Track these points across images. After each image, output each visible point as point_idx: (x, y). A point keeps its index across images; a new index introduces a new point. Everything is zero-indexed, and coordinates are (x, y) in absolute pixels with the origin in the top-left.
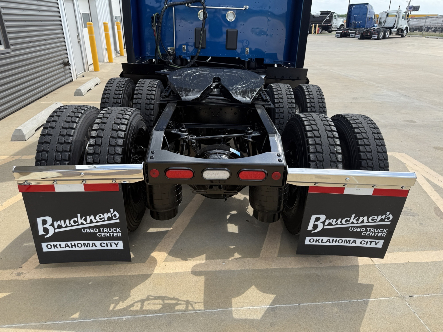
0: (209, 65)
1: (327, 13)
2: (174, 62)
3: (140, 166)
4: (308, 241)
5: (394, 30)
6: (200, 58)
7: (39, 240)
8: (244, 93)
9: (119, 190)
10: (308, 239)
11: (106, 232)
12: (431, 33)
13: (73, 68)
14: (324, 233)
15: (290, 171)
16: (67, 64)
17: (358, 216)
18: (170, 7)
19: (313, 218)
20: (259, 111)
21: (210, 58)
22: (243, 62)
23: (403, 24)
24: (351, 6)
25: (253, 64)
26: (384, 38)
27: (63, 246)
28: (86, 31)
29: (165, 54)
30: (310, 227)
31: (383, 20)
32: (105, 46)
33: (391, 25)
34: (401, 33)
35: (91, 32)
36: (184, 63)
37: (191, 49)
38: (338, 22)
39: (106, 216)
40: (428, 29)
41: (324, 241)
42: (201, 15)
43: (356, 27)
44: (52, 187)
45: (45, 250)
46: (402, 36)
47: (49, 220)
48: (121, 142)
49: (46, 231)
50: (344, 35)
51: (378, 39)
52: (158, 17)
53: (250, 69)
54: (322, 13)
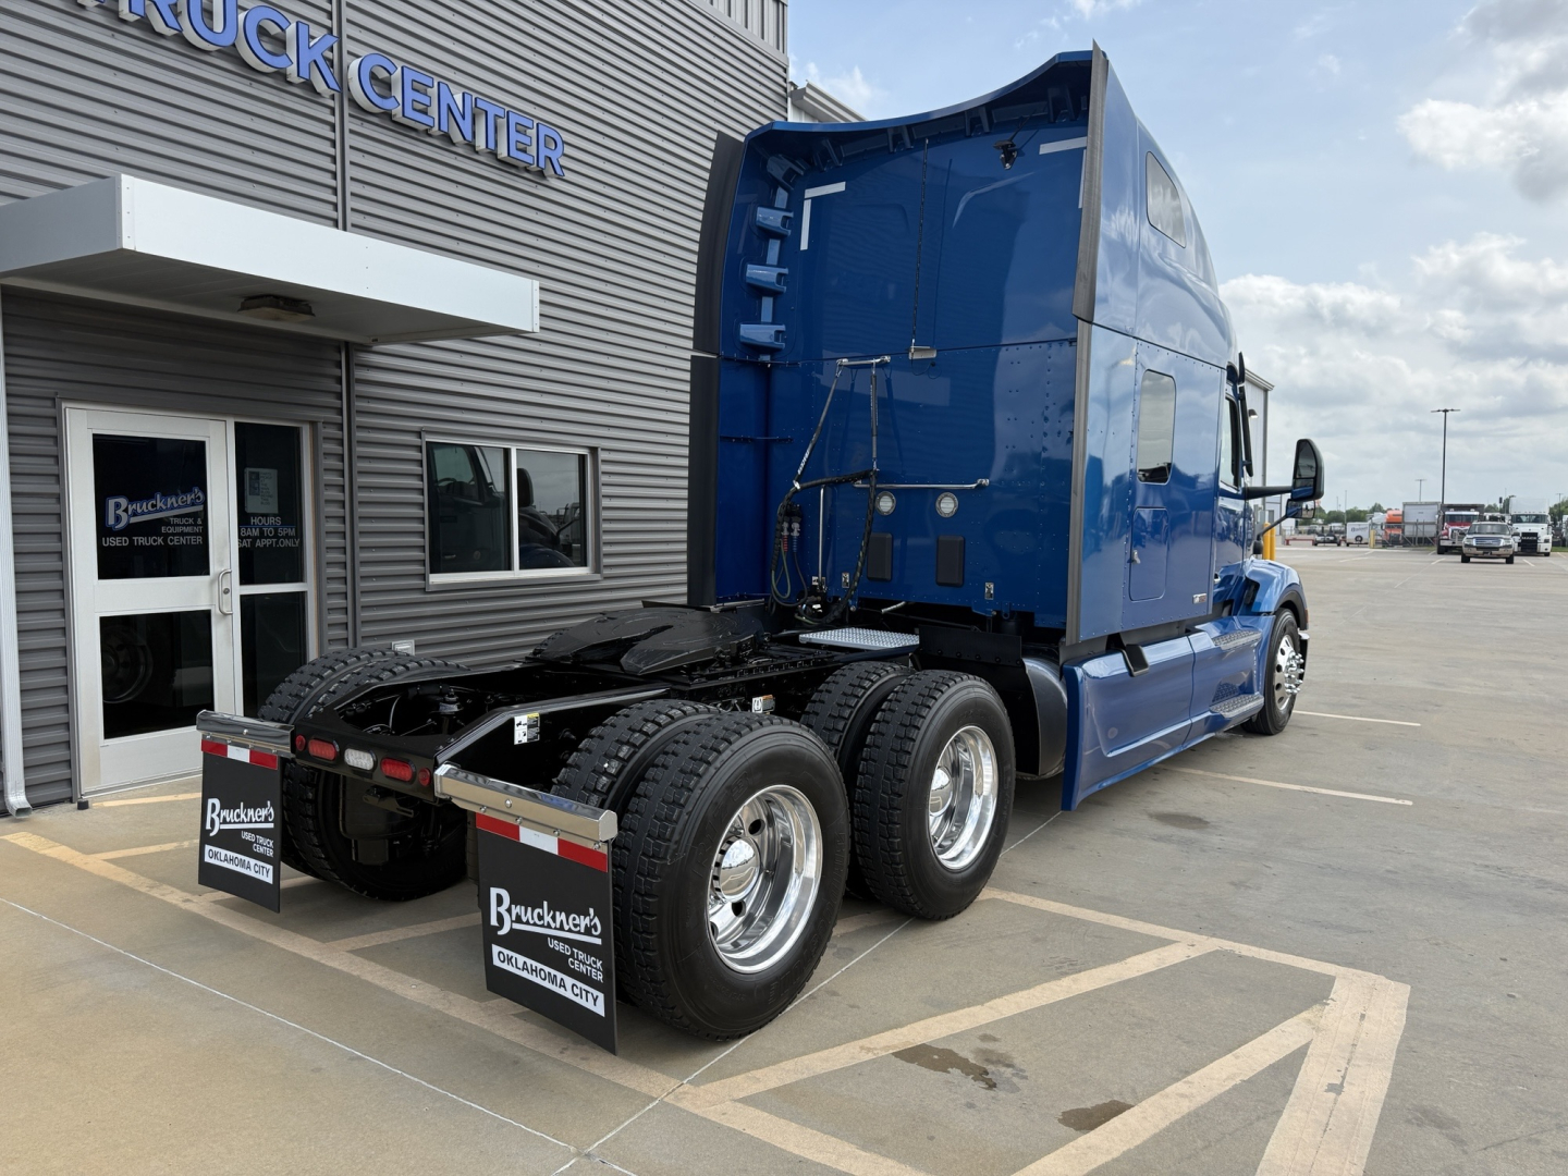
4: (497, 958)
10: (497, 951)
11: (261, 846)
21: (903, 603)
27: (223, 859)
39: (264, 814)
41: (520, 967)
42: (884, 501)
45: (206, 858)
49: (213, 823)
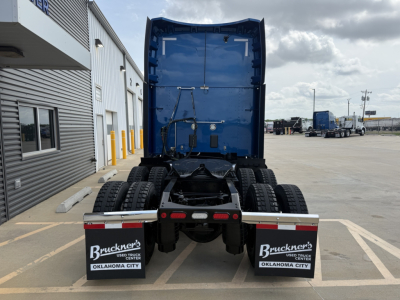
0: (198, 158)
1: (297, 118)
2: (175, 156)
3: (156, 211)
4: (261, 265)
5: (353, 130)
6: (192, 153)
7: (89, 261)
8: (219, 173)
9: (142, 227)
10: (261, 263)
11: (132, 257)
12: (387, 131)
13: (97, 163)
14: (270, 258)
15: (244, 213)
16: (94, 160)
17: (290, 245)
18: (174, 123)
19: (262, 246)
20: (229, 185)
21: (200, 153)
22: (222, 156)
23: (360, 126)
24: (315, 113)
25: (230, 157)
26: (346, 136)
27: (104, 267)
28: (109, 137)
29: (169, 152)
30: (261, 254)
31: (342, 123)
32: (121, 147)
33: (350, 126)
34: (359, 132)
35: (112, 137)
36: (181, 156)
37: (187, 148)
38: (307, 125)
39: (133, 245)
40: (385, 128)
41: (272, 265)
42: (193, 126)
43: (321, 128)
44: (103, 226)
45: (92, 269)
46: (361, 135)
47: (98, 247)
48: (144, 200)
49: (95, 255)
50: (312, 135)
51: (341, 137)
52: (165, 129)
53: (227, 160)
54: (292, 119)
